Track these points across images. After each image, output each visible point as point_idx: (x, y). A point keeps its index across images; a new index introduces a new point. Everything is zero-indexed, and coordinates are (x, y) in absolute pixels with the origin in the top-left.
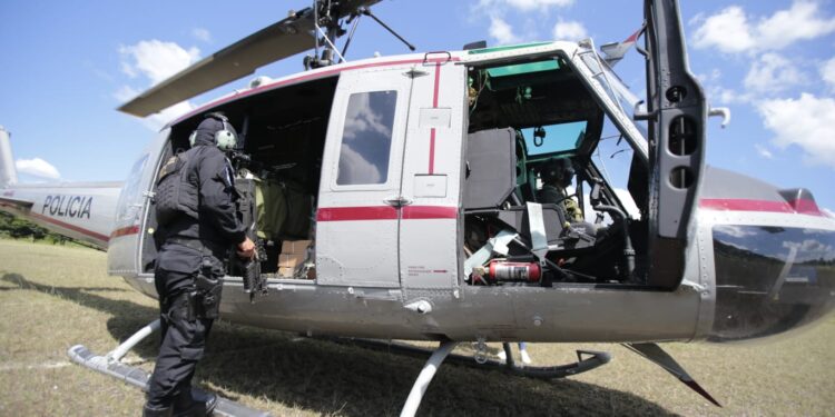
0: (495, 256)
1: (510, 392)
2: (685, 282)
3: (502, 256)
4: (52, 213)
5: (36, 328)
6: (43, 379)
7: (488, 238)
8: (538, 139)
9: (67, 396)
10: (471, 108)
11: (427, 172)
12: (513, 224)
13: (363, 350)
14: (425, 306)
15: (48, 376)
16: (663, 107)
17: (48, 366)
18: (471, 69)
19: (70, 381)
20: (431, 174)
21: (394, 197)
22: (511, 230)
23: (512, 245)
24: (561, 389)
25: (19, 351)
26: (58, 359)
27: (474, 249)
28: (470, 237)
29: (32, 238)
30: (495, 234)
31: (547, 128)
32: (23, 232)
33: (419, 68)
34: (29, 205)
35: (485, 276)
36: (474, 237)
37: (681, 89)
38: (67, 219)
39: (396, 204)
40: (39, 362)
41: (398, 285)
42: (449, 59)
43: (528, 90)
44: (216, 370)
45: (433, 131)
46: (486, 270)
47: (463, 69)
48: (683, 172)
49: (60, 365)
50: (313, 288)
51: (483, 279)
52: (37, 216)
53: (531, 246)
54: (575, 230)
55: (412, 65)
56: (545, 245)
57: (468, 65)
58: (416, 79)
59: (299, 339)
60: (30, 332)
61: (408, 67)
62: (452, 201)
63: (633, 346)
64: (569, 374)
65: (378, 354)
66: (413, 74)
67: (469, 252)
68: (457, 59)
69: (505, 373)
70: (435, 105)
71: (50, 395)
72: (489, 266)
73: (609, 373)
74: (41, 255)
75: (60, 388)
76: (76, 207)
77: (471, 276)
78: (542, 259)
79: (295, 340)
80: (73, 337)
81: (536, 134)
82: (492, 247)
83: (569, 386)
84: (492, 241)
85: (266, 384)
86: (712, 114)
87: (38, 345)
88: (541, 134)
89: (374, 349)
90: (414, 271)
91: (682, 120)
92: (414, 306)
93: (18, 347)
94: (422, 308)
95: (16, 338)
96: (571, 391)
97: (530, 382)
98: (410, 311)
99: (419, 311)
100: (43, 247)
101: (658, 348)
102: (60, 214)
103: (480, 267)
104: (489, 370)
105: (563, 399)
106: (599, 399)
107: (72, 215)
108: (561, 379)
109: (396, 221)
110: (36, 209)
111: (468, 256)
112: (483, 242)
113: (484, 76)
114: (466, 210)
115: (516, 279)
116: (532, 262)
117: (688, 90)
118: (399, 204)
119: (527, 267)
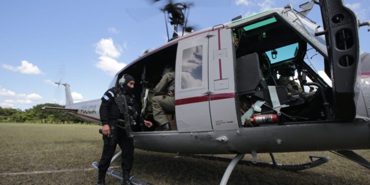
0: (256, 112)
1: (275, 178)
2: (357, 116)
3: (258, 112)
4: (84, 113)
5: (82, 156)
6: (85, 175)
7: (251, 105)
8: (274, 56)
9: (92, 181)
10: (236, 47)
11: (219, 79)
12: (263, 97)
13: (205, 160)
14: (225, 138)
15: (86, 173)
16: (331, 27)
17: (86, 170)
18: (234, 30)
19: (93, 175)
20: (221, 79)
21: (206, 91)
22: (262, 100)
23: (263, 107)
24: (303, 176)
25: (77, 164)
26: (90, 167)
27: (246, 110)
28: (243, 105)
29: (80, 123)
30: (254, 102)
31: (277, 50)
32: (77, 121)
33: (211, 33)
34: (77, 111)
35: (252, 122)
36: (245, 105)
37: (341, 16)
38: (88, 115)
39: (207, 94)
40: (84, 168)
41: (212, 130)
42: (224, 27)
43: (264, 34)
44: (144, 170)
45: (220, 60)
46: (252, 120)
47: (230, 30)
48: (347, 58)
49: (90, 169)
50: (177, 134)
51: (251, 124)
52: (79, 114)
53: (272, 107)
54: (293, 96)
55: (208, 33)
56: (279, 105)
57: (232, 28)
58: (210, 39)
59: (178, 157)
60: (80, 157)
61: (206, 34)
62: (232, 90)
63: (338, 152)
64: (307, 168)
65: (212, 162)
66: (208, 37)
67: (243, 112)
68: (227, 26)
69: (273, 168)
70: (220, 49)
71: (87, 181)
72: (253, 118)
73: (331, 167)
74: (83, 129)
75: (90, 178)
76: (91, 110)
77: (245, 123)
78: (279, 112)
79: (176, 157)
80: (94, 159)
81: (273, 53)
82: (253, 109)
83: (307, 174)
84: (253, 106)
85: (164, 176)
86: (361, 25)
87: (83, 162)
88: (275, 53)
89: (210, 159)
90: (218, 123)
91: (343, 31)
92: (220, 139)
93: (77, 163)
94: (223, 139)
95: (76, 160)
96: (308, 176)
97: (285, 172)
98: (218, 141)
99: (222, 140)
100: (84, 126)
101: (353, 153)
102: (86, 113)
103: (249, 118)
104: (265, 167)
105: (304, 181)
106: (326, 181)
107: (90, 113)
108: (303, 171)
109: (208, 102)
110: (79, 112)
111: (243, 114)
112: (249, 107)
113: (240, 32)
114: (239, 93)
115: (266, 122)
116: (273, 114)
117: (345, 15)
118: (209, 94)
119: (271, 116)
